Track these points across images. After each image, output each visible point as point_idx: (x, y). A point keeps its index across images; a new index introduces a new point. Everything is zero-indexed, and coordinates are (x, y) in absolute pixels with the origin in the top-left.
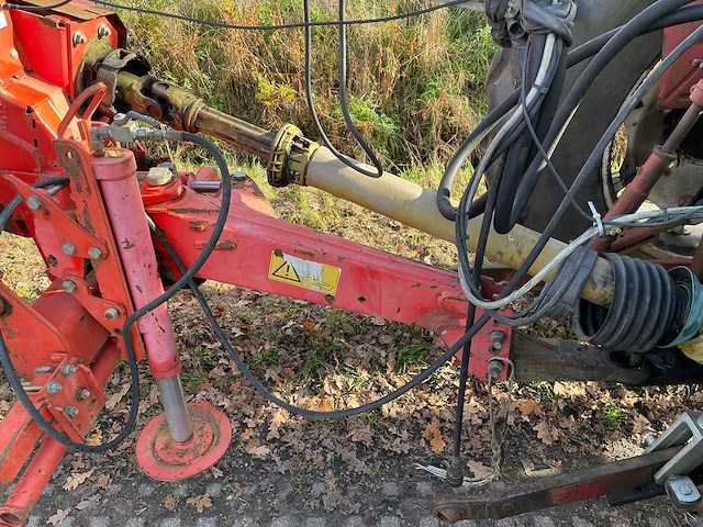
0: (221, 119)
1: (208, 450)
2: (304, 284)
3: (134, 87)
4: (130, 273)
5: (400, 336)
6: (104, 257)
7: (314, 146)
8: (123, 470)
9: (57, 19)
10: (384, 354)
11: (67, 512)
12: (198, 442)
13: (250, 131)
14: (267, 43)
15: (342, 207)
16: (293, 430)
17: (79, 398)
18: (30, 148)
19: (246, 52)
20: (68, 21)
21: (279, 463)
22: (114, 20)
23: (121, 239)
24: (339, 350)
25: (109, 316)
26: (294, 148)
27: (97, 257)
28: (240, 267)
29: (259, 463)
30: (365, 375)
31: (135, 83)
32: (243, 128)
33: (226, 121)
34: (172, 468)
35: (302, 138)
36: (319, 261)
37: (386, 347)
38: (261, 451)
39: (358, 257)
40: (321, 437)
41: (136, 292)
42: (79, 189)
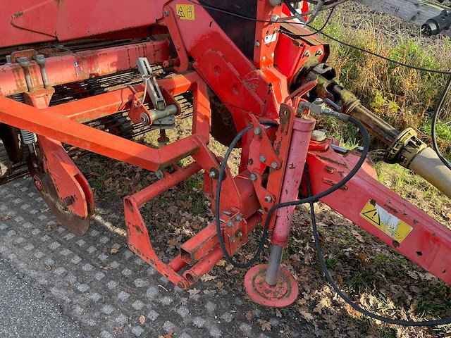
0: (368, 114)
1: (281, 298)
2: (382, 228)
3: (324, 85)
4: (286, 182)
5: (427, 293)
6: (278, 169)
7: (424, 145)
8: (231, 285)
9: (300, 42)
10: (410, 298)
11: (199, 291)
12: (278, 290)
13: (384, 126)
14: (389, 73)
15: (409, 191)
16: (331, 314)
17: (236, 235)
18: (262, 103)
19: (373, 76)
20: (305, 44)
21: (317, 329)
22: (327, 48)
23: (290, 163)
24: (378, 281)
25: (266, 200)
26: (410, 143)
27: (275, 167)
28: (344, 201)
29: (305, 322)
30: (391, 305)
31: (326, 83)
32: (380, 123)
33: (370, 116)
34: (260, 297)
35: (417, 139)
36: (399, 217)
37: (413, 294)
38: (308, 316)
39: (429, 225)
40: (348, 328)
41: (284, 192)
42: (282, 131)
